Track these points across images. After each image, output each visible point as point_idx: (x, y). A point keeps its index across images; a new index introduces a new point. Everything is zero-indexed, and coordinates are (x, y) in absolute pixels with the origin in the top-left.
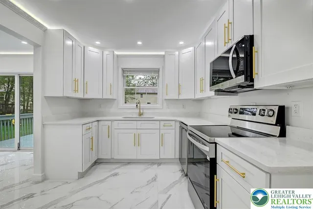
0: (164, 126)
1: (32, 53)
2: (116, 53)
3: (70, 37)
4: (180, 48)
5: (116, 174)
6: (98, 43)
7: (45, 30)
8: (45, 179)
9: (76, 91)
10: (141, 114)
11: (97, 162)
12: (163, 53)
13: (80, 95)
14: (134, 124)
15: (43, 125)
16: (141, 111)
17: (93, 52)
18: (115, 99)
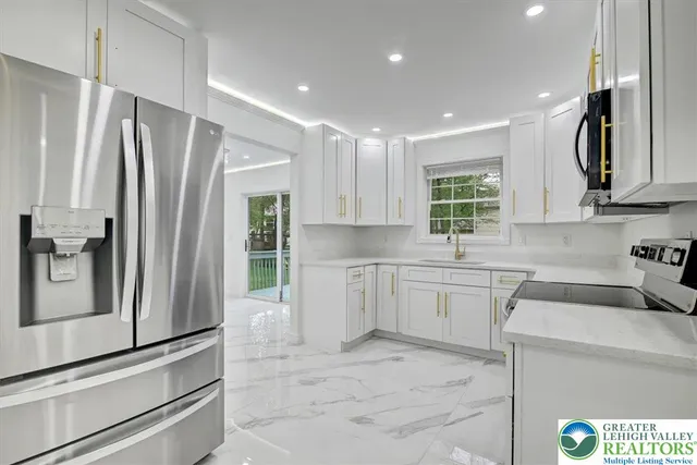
0: (501, 281)
1: (289, 161)
2: (412, 139)
3: (333, 132)
4: (548, 105)
5: (398, 359)
6: (376, 130)
7: (302, 130)
8: (301, 342)
9: (342, 214)
10: (459, 256)
11: (374, 335)
12: (506, 123)
13: (349, 220)
14: (437, 275)
15: (301, 265)
16: (461, 250)
17: (371, 145)
18: (411, 226)
